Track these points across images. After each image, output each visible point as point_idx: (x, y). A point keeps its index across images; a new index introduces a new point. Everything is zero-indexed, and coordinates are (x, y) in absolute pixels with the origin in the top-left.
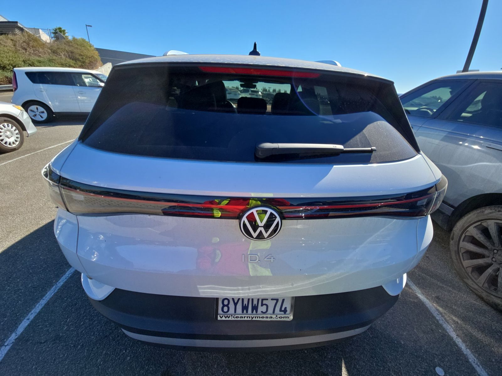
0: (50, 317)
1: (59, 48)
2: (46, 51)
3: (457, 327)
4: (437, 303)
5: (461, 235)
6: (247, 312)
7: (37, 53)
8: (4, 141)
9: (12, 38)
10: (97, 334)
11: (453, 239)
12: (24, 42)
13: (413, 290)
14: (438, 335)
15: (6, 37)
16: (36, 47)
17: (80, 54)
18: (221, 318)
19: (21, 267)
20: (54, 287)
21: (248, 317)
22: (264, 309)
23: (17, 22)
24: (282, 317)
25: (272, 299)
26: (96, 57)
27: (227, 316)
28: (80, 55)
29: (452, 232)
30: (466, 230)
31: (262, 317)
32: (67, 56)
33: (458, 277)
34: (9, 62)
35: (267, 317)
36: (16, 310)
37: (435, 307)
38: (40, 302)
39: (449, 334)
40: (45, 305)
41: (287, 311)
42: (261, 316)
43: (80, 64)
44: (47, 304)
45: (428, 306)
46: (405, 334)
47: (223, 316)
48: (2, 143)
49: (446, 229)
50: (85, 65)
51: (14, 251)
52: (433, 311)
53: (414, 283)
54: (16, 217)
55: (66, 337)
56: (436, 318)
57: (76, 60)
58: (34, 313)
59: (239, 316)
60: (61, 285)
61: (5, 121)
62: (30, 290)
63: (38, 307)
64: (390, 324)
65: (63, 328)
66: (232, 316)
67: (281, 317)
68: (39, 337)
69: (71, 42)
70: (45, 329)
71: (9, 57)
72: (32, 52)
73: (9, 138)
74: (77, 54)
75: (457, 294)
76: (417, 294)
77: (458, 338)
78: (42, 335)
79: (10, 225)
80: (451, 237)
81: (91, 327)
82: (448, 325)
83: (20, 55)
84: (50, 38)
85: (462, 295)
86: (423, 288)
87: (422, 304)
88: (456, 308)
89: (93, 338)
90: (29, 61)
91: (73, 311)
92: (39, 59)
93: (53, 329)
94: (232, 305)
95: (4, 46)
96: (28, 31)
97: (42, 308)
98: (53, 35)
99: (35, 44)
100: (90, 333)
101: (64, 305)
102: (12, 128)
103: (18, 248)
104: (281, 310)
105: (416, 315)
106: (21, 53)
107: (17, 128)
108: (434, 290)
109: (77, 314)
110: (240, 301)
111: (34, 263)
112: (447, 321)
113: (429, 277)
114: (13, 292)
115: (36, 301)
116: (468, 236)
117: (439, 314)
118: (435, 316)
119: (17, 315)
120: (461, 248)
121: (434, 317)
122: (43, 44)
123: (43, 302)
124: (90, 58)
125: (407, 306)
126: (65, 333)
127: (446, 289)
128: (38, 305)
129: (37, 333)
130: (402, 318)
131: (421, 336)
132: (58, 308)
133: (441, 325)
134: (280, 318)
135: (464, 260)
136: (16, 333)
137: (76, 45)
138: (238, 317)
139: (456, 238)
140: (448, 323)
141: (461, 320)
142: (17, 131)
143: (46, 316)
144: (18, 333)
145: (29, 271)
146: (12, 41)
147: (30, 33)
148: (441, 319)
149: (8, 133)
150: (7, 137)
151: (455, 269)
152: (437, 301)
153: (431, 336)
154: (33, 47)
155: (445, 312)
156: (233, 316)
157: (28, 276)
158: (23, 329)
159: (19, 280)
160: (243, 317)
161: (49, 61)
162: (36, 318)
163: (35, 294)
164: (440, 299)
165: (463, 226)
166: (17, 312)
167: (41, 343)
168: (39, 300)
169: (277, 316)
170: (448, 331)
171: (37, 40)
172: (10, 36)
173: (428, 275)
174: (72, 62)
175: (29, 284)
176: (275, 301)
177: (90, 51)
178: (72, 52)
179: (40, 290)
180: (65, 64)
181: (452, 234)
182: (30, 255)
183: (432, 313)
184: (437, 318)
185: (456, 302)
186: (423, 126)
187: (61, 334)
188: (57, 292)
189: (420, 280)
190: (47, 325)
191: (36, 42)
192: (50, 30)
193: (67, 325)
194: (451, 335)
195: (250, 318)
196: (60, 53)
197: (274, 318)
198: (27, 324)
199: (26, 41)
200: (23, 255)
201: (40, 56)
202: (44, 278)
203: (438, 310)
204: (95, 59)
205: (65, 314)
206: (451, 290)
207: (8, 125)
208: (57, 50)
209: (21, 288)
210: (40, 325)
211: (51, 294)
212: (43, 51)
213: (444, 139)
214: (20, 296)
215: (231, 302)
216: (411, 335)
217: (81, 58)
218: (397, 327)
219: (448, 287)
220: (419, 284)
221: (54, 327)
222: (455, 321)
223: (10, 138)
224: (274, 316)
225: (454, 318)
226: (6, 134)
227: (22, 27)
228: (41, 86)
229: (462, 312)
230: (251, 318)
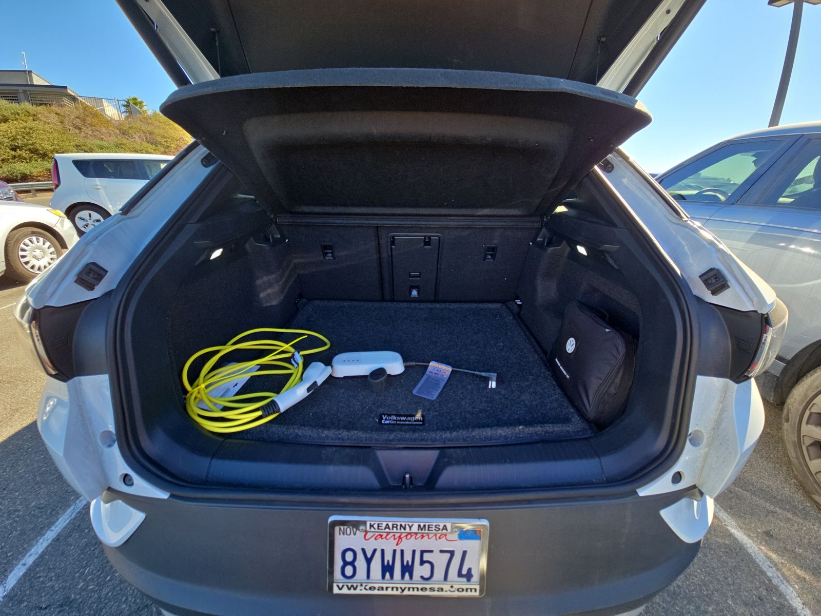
0: (58, 564)
1: (131, 128)
2: (111, 132)
3: (803, 588)
4: (767, 544)
5: (802, 411)
6: (392, 576)
7: (98, 134)
8: (30, 265)
9: (59, 111)
10: (131, 601)
11: (787, 421)
12: (77, 117)
13: (720, 521)
14: (771, 608)
15: (47, 110)
16: (96, 125)
17: (163, 135)
18: (340, 589)
19: (24, 471)
20: (72, 508)
21: (395, 589)
22: (425, 570)
23: (66, 88)
24: (463, 590)
25: (442, 551)
26: (187, 139)
27: (352, 586)
28: (163, 137)
29: (786, 406)
30: (811, 402)
31: (422, 589)
32: (143, 139)
33: (801, 491)
34: (52, 147)
35: (432, 589)
36: (7, 546)
37: (764, 553)
38: (46, 536)
39: (789, 603)
40: (53, 540)
41: (472, 576)
42: (420, 586)
43: (163, 149)
44: (57, 540)
45: (750, 551)
46: (710, 609)
47: (343, 586)
48: (26, 267)
49: (773, 400)
50: (171, 152)
51: (17, 442)
52: (760, 561)
53: (722, 507)
54: (29, 385)
55: (81, 602)
56: (766, 574)
57: (156, 144)
58: (33, 554)
59: (377, 586)
60: (83, 505)
61: (33, 233)
62: (33, 512)
63: (42, 544)
64: (682, 591)
65: (76, 585)
66: (361, 585)
67: (461, 590)
68: (38, 597)
69: (150, 119)
70: (48, 585)
71: (53, 140)
72: (90, 133)
73: (38, 259)
74: (158, 135)
75: (802, 524)
76: (729, 528)
77: (805, 609)
78: (43, 594)
79: (18, 399)
80: (783, 416)
81: (122, 585)
82: (789, 587)
83: (70, 137)
84: (118, 112)
85: (811, 526)
86: (740, 517)
87: (740, 549)
88: (801, 551)
89: (125, 608)
90: (84, 146)
91: (96, 555)
92: (99, 142)
93: (60, 586)
94: (361, 563)
95: (45, 123)
96: (84, 101)
97: (48, 546)
98: (123, 109)
99: (95, 121)
100: (120, 598)
101: (83, 541)
102: (44, 244)
103: (25, 438)
104: (460, 575)
105: (731, 570)
106: (72, 134)
107: (53, 244)
108: (761, 520)
109: (102, 560)
110: (378, 555)
111: (45, 465)
112: (786, 579)
113: (749, 495)
114: (6, 515)
115: (39, 532)
116: (815, 413)
117: (771, 566)
118: (765, 569)
119: (7, 556)
120: (804, 436)
121: (763, 573)
122: (108, 122)
123: (51, 535)
124: (177, 140)
125: (712, 552)
126: (79, 594)
127: (781, 516)
128: (41, 540)
129: (36, 589)
130: (705, 577)
131: (740, 613)
132: (72, 547)
133: (776, 588)
134: (458, 590)
135: (811, 459)
136: (5, 587)
137: (158, 123)
138: (375, 588)
139: (794, 418)
140: (788, 581)
141: (809, 575)
142: (52, 249)
143: (52, 560)
144: (7, 587)
145: (36, 479)
146: (57, 116)
147: (86, 104)
148: (775, 574)
149: (38, 253)
150: (35, 257)
151: (795, 477)
152: (766, 540)
153: (759, 609)
154: (92, 126)
155: (783, 561)
156: (364, 585)
157: (33, 487)
158: (15, 582)
159: (17, 494)
160: (385, 589)
161: (116, 147)
162: (36, 564)
163: (40, 520)
164: (772, 536)
165: (806, 395)
166: (8, 550)
167: (41, 608)
168: (44, 531)
169: (452, 587)
170: (788, 597)
171: (99, 116)
172: (55, 108)
173: (746, 491)
174: (150, 147)
175: (33, 501)
176: (448, 555)
177: (178, 131)
178: (151, 133)
179: (48, 513)
180: (141, 151)
181: (785, 411)
182: (40, 451)
183: (758, 566)
184: (769, 574)
185: (801, 540)
186: (711, 218)
187: (73, 596)
188: (74, 518)
189: (733, 500)
190: (52, 577)
191: (96, 118)
192: (118, 100)
193: (84, 580)
194: (794, 605)
195: (397, 589)
196: (134, 134)
197: (448, 591)
198: (21, 574)
199: (81, 116)
200: (29, 450)
201: (102, 139)
202: (57, 492)
203: (769, 558)
204: (185, 142)
205: (83, 558)
206: (791, 517)
207: (37, 239)
208: (128, 130)
209: (19, 507)
210: (42, 576)
211: (65, 522)
212: (107, 131)
213: (753, 240)
214: (16, 522)
215: (360, 556)
216: (721, 611)
217: (165, 141)
218: (696, 597)
219: (785, 513)
220: (731, 508)
221: (63, 582)
222: (800, 576)
223: (40, 259)
224: (446, 587)
225: (798, 571)
226: (33, 253)
227: (73, 94)
228: (98, 181)
229: (812, 559)
230: (400, 590)
